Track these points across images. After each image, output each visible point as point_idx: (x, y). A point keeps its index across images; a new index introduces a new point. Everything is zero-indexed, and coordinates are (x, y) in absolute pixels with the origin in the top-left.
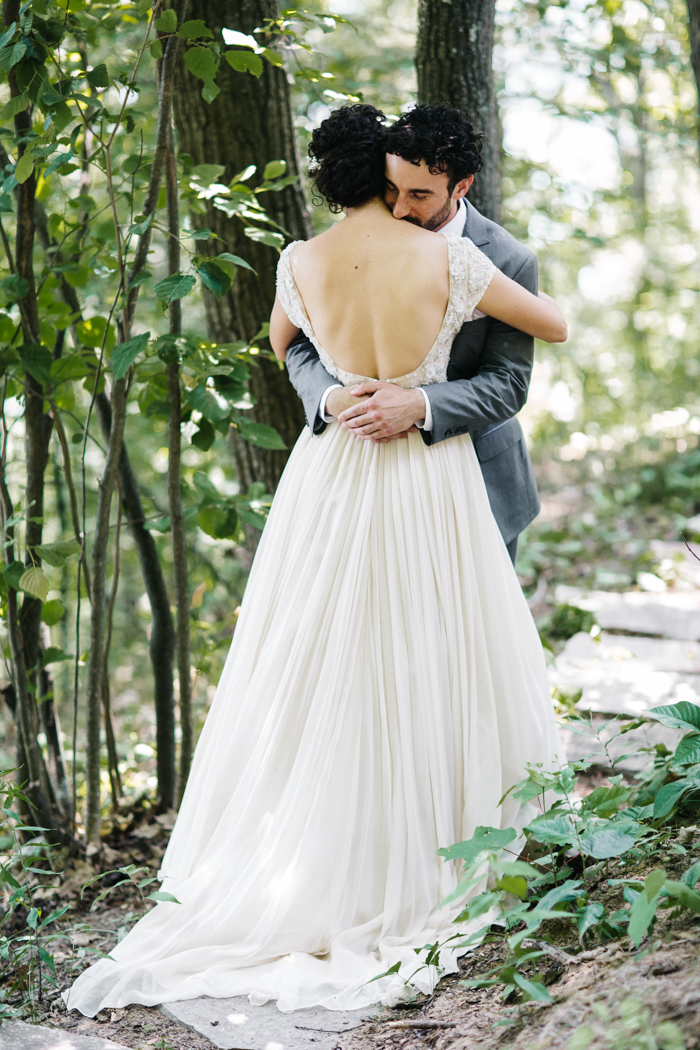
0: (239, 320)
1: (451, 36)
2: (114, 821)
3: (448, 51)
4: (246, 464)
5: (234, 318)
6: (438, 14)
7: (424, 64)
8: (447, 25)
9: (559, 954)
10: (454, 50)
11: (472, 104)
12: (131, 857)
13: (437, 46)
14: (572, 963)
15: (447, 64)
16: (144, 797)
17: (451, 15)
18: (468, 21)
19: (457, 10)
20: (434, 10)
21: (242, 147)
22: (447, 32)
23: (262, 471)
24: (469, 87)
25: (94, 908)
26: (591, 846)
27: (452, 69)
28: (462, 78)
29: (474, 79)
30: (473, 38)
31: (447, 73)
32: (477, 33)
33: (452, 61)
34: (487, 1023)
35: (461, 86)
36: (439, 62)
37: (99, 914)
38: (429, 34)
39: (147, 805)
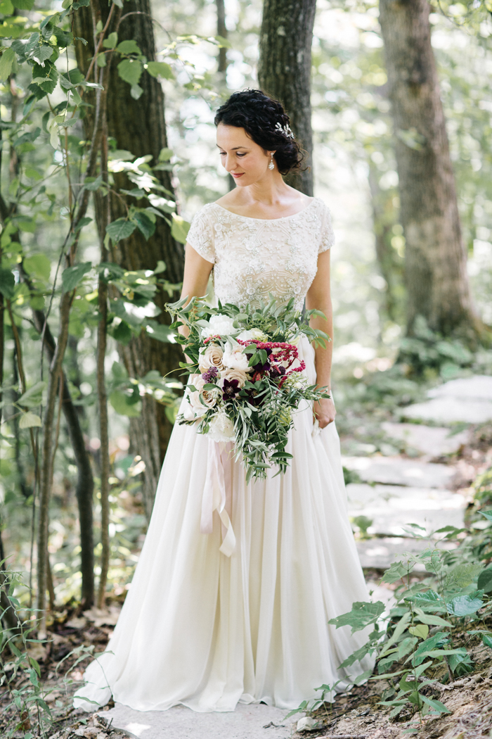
0: (128, 260)
1: (285, 57)
2: (54, 616)
3: (283, 69)
4: (130, 363)
5: (124, 258)
6: (275, 43)
7: (265, 77)
8: (282, 50)
9: (435, 684)
10: (287, 68)
11: (299, 106)
12: (70, 640)
13: (274, 65)
14: (446, 690)
15: (282, 78)
16: (73, 599)
17: (285, 43)
18: (296, 48)
19: (289, 40)
20: (273, 40)
21: (132, 137)
22: (282, 55)
23: (143, 367)
24: (297, 94)
25: (50, 676)
26: (453, 607)
27: (286, 81)
28: (292, 88)
29: (300, 89)
30: (299, 59)
31: (282, 83)
32: (303, 57)
33: (286, 75)
34: (390, 734)
35: (291, 93)
36: (276, 76)
37: (55, 680)
38: (269, 56)
39: (75, 605)
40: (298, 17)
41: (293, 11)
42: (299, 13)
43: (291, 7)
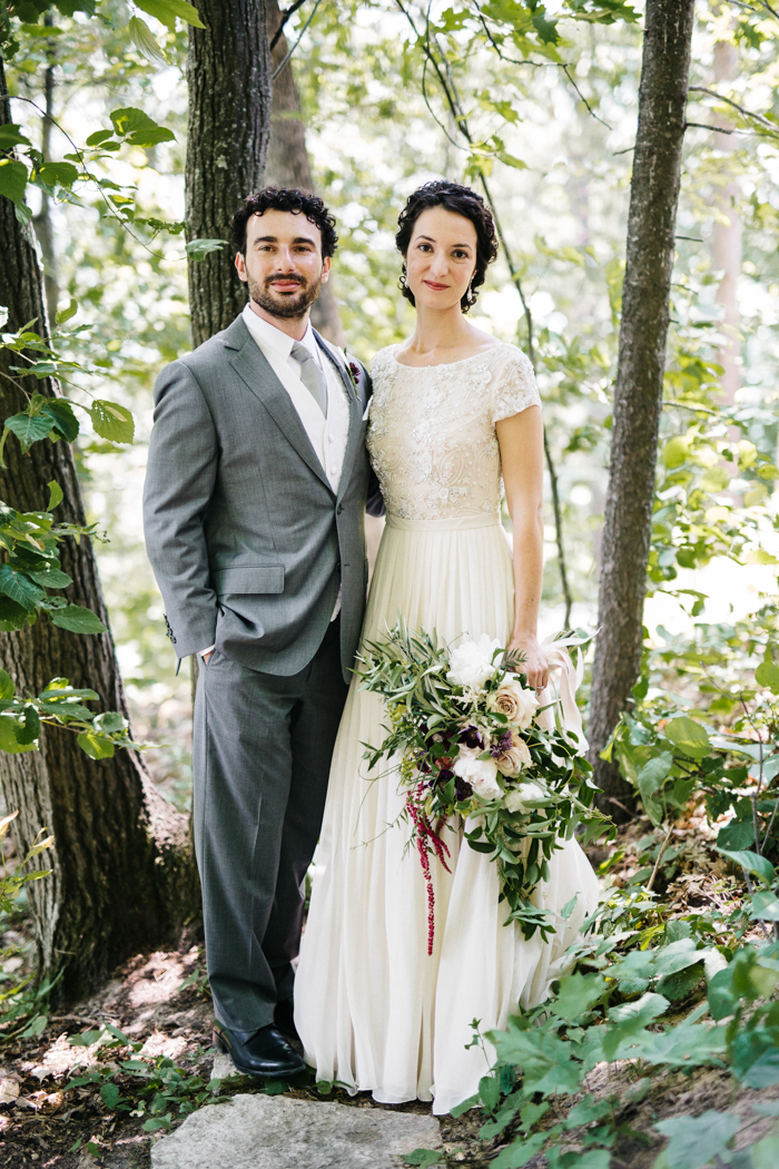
1: (229, 203)
6: (213, 180)
8: (224, 191)
13: (213, 214)
15: (225, 233)
17: (228, 181)
18: (245, 188)
19: (234, 175)
20: (209, 176)
22: (224, 199)
36: (217, 230)
38: (204, 201)
40: (245, 142)
41: (238, 131)
42: (246, 136)
43: (235, 126)
